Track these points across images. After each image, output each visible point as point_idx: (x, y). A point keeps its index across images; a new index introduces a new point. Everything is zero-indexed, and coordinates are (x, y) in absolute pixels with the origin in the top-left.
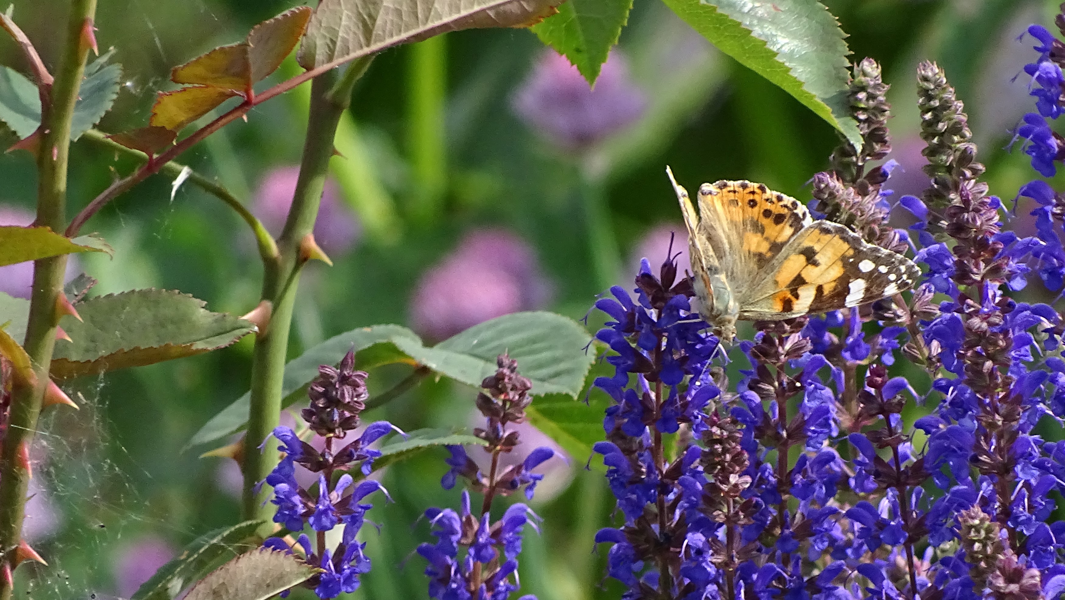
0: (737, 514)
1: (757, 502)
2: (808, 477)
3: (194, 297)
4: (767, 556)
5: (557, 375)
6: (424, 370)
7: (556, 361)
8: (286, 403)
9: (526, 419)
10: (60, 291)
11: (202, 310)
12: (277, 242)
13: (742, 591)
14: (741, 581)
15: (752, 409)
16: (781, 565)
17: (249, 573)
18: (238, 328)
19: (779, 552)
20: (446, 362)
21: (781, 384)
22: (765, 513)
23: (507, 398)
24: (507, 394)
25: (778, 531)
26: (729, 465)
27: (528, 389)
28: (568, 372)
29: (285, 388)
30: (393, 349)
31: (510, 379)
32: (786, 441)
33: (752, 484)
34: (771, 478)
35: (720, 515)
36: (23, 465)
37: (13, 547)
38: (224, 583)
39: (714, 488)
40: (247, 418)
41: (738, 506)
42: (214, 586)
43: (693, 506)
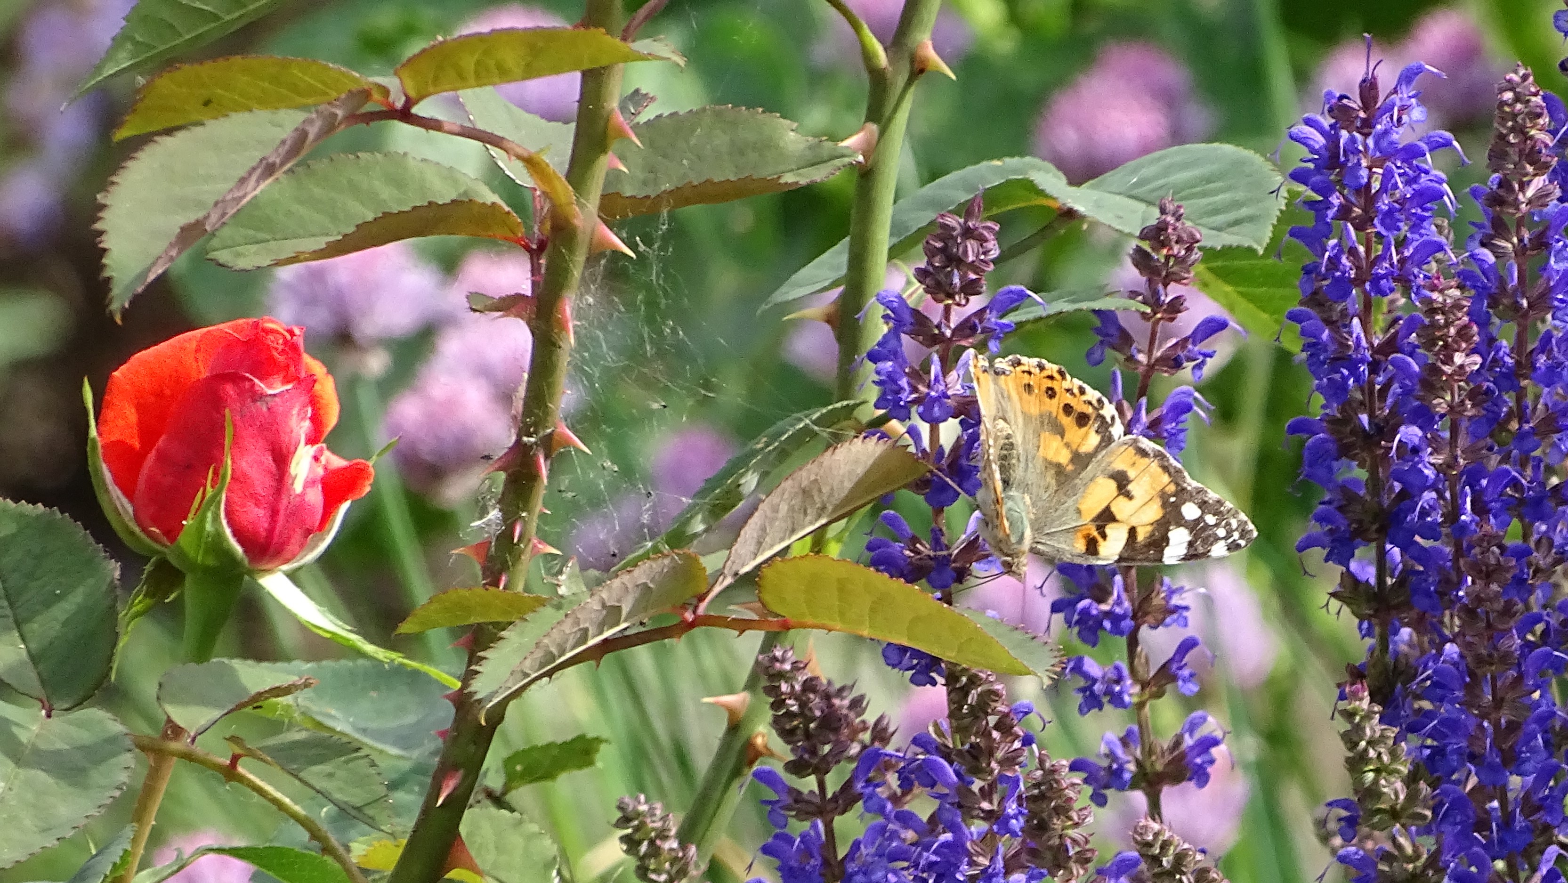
0: (1462, 402)
1: (1488, 388)
2: (1555, 358)
3: (781, 117)
4: (1499, 458)
5: (1237, 223)
6: (1069, 214)
7: (1236, 205)
8: (895, 253)
9: (1194, 280)
10: (613, 110)
11: (792, 134)
12: (886, 49)
13: (1468, 500)
14: (1467, 488)
15: (1484, 272)
16: (1518, 468)
17: (848, 468)
18: (837, 158)
19: (1515, 452)
20: (1098, 205)
21: (1521, 240)
22: (1498, 402)
23: (1171, 252)
24: (1171, 248)
25: (1514, 425)
26: (1454, 341)
27: (1198, 241)
28: (1251, 219)
29: (892, 234)
30: (1030, 187)
31: (1175, 229)
32: (1527, 312)
33: (1481, 365)
34: (1508, 360)
35: (1441, 405)
36: (563, 327)
37: (549, 431)
38: (816, 480)
39: (1435, 370)
40: (844, 271)
41: (1464, 393)
42: (805, 483)
43: (1407, 392)
